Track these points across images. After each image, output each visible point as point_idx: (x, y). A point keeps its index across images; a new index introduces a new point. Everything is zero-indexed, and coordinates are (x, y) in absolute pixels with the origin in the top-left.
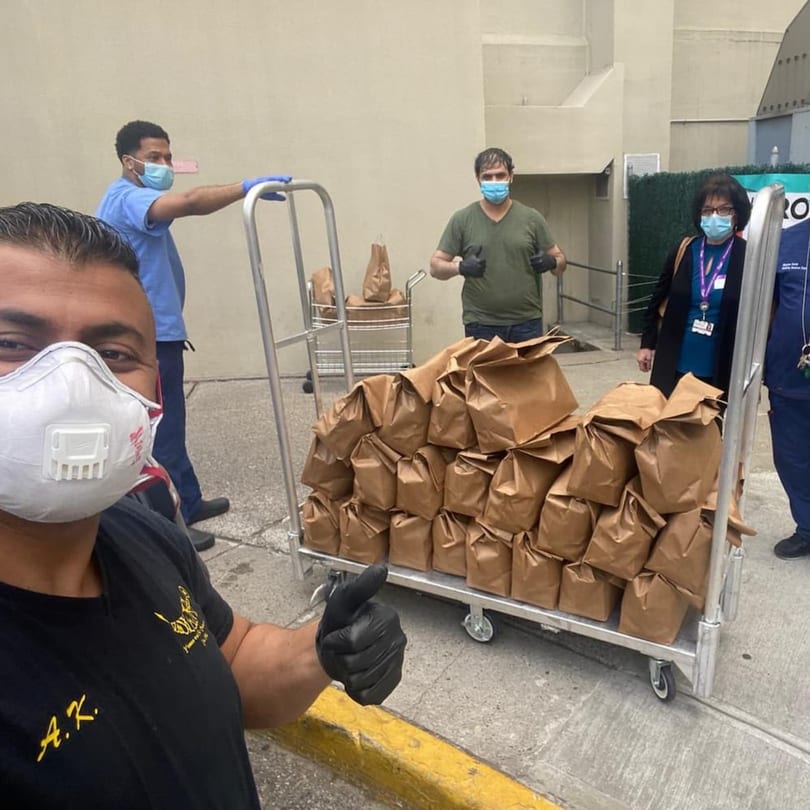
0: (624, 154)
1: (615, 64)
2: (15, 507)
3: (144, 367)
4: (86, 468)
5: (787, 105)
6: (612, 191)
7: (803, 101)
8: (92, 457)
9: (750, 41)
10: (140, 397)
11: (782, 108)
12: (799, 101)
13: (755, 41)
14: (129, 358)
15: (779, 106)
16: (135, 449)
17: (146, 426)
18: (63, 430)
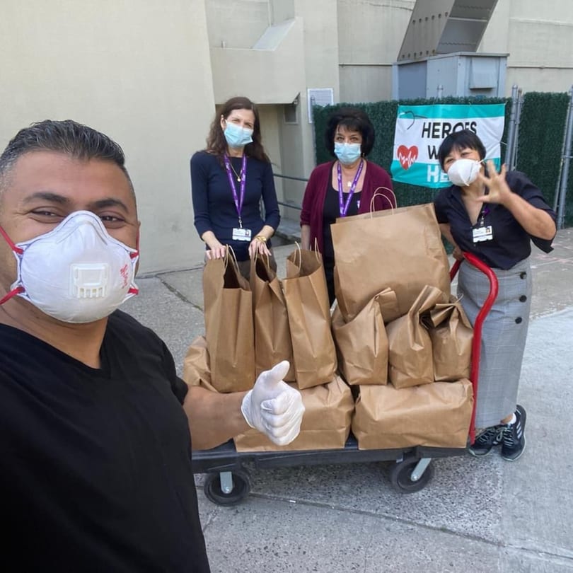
0: (307, 89)
1: (297, 18)
2: (56, 313)
3: (128, 225)
4: (95, 290)
5: (421, 53)
6: (300, 118)
7: (433, 51)
8: (98, 284)
9: (383, 6)
10: (123, 245)
11: (418, 56)
12: (430, 51)
13: (387, 6)
14: (119, 220)
15: (415, 54)
16: (124, 279)
17: (129, 264)
18: (81, 267)
